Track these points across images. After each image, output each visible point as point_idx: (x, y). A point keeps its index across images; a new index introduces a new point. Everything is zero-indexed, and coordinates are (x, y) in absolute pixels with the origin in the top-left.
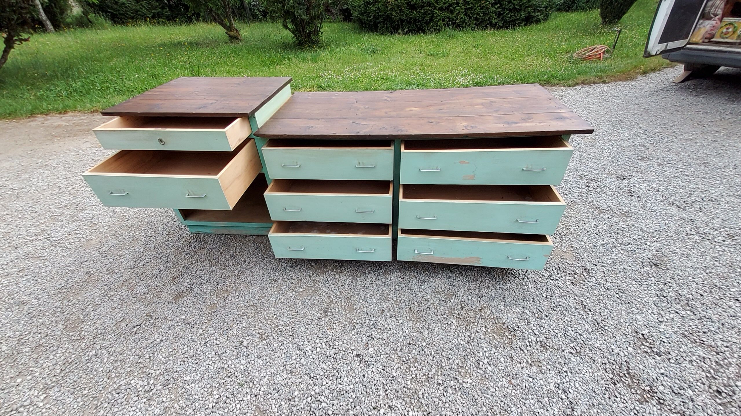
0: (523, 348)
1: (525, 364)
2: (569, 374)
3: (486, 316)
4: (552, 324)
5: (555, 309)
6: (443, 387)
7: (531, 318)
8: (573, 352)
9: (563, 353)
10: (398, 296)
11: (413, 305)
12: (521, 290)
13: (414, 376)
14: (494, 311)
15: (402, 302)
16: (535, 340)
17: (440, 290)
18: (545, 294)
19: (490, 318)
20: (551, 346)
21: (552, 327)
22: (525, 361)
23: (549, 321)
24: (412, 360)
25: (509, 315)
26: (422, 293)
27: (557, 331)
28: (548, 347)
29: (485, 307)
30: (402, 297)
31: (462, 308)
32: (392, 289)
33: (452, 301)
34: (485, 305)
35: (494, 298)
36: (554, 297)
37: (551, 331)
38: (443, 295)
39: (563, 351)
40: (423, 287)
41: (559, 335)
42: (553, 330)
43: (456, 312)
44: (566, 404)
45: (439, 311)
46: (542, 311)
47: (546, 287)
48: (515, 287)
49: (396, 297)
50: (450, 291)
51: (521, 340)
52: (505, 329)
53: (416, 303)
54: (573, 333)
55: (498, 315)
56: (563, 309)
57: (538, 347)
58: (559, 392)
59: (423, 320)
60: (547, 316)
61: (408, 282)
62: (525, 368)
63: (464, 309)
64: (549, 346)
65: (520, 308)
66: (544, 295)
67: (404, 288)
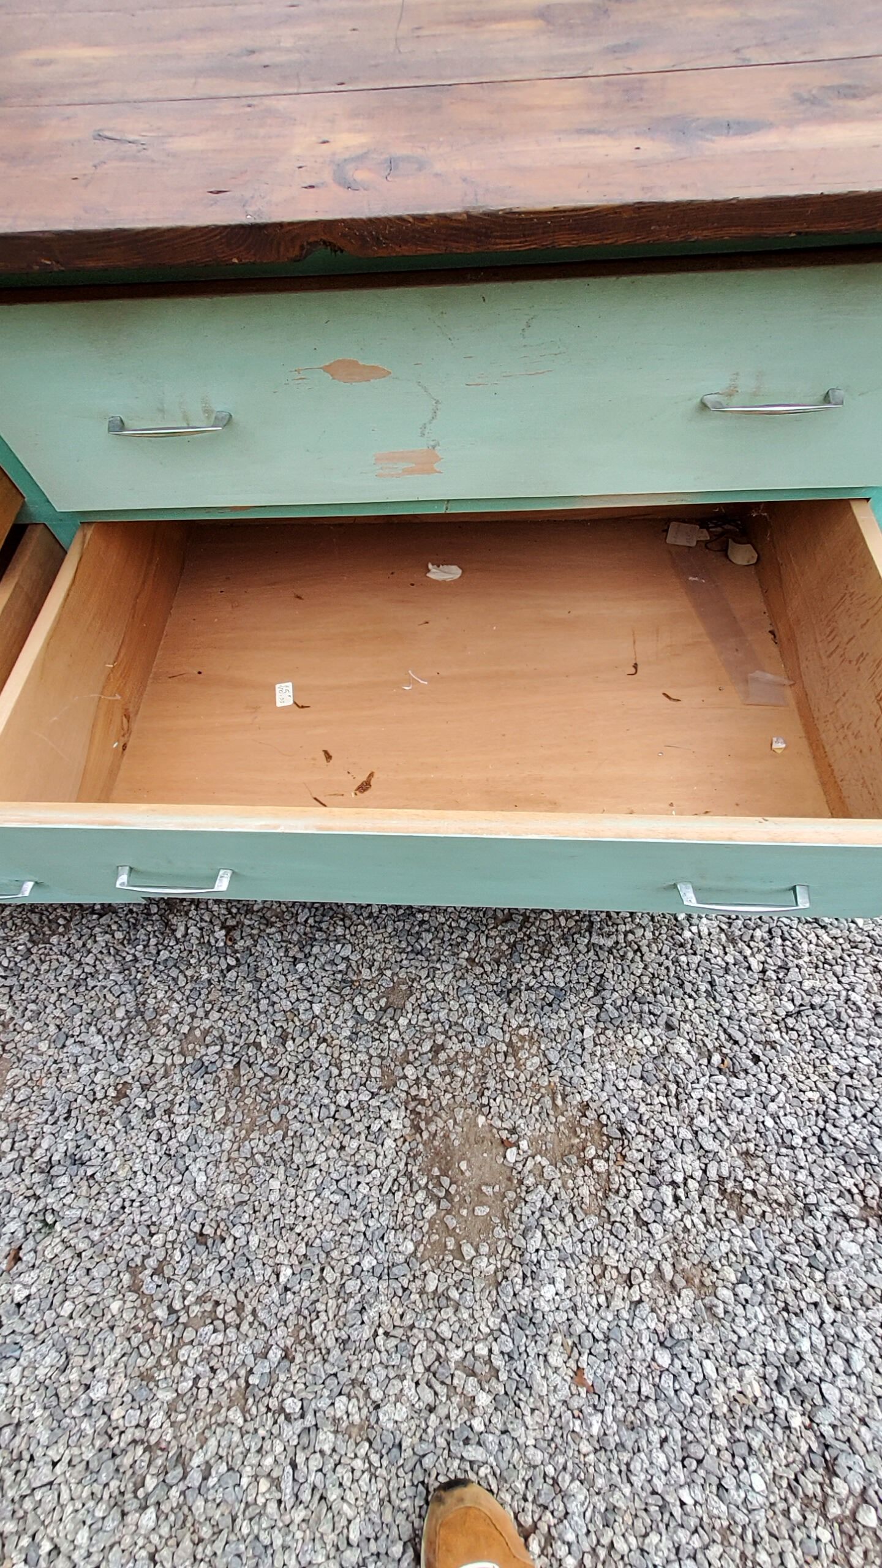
0: (648, 1215)
1: (647, 1287)
2: (829, 1314)
3: (522, 1078)
4: (773, 1091)
5: (791, 1022)
6: (298, 1426)
7: (692, 1076)
8: (853, 1210)
9: (809, 1220)
10: (201, 1013)
11: (252, 1051)
12: (666, 950)
13: (186, 1385)
14: (553, 1056)
15: (208, 1039)
16: (698, 1174)
17: (366, 974)
18: (761, 957)
19: (537, 1087)
20: (761, 1191)
21: (772, 1107)
22: (651, 1268)
23: (763, 1077)
24: (195, 1310)
25: (611, 1066)
26: (293, 996)
27: (789, 1122)
28: (749, 1199)
29: (522, 1038)
30: (215, 1015)
31: (437, 1049)
32: (182, 981)
33: (402, 1021)
34: (524, 1032)
35: (560, 994)
36: (793, 974)
37: (769, 1123)
38: (374, 995)
39: (808, 1210)
40: (300, 967)
41: (797, 1141)
42: (775, 1117)
43: (410, 1071)
44: (804, 1449)
45: (346, 1073)
46: (738, 1036)
47: (766, 928)
48: (649, 935)
49: (193, 1016)
50: (402, 975)
51: (645, 1176)
52: (588, 1129)
53: (263, 1041)
54: (855, 1128)
55: (568, 1073)
56: (823, 1022)
57: (708, 1203)
58: (781, 1403)
59: (276, 1118)
60: (756, 1059)
61: (249, 942)
62: (645, 1307)
63: (443, 1056)
64: (754, 1193)
65: (657, 1031)
66: (754, 963)
67: (232, 975)
